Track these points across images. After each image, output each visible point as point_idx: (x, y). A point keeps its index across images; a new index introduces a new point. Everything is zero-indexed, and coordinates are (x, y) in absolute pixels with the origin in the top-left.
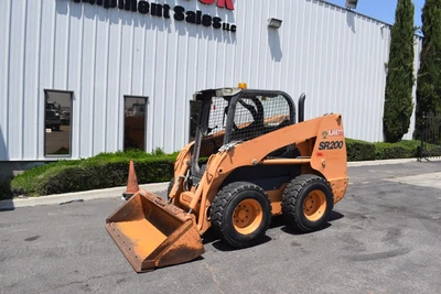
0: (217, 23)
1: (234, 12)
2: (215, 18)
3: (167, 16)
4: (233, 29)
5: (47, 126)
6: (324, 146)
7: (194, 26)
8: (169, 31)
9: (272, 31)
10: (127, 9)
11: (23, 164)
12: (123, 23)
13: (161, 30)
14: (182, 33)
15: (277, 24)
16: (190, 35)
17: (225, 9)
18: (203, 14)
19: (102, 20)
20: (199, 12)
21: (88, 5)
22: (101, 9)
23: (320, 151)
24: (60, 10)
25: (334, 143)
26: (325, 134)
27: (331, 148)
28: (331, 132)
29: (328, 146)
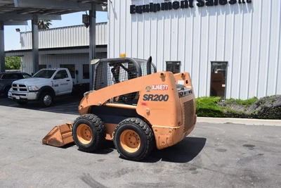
0: (233, 1)
3: (192, 6)
4: (249, 0)
6: (148, 98)
8: (194, 16)
10: (167, 9)
12: (165, 18)
13: (189, 16)
14: (203, 15)
19: (153, 19)
21: (146, 13)
22: (153, 14)
23: (144, 102)
24: (133, 20)
25: (158, 97)
26: (149, 88)
27: (155, 100)
28: (155, 87)
29: (152, 98)
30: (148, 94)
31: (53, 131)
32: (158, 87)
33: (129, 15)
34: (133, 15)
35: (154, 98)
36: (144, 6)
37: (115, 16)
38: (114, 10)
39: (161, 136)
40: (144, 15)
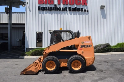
0: (82, 10)
1: (88, 6)
2: (81, 9)
3: (66, 10)
4: (88, 11)
5: (37, 40)
6: (82, 46)
7: (75, 12)
8: (67, 14)
9: (102, 9)
10: (55, 10)
11: (32, 49)
12: (55, 14)
13: (65, 14)
14: (71, 14)
15: (103, 7)
16: (73, 15)
17: (84, 5)
18: (77, 8)
19: (49, 14)
20: (76, 8)
21: (46, 11)
22: (49, 11)
23: (81, 48)
24: (39, 13)
25: (87, 46)
26: (83, 42)
27: (86, 47)
28: (86, 42)
29: (84, 47)
30: (83, 45)
31: (29, 67)
32: (87, 42)
33: (37, 11)
34: (39, 11)
35: (85, 46)
36: (45, 8)
37: (30, 10)
38: (29, 7)
39: (89, 61)
40: (45, 11)
